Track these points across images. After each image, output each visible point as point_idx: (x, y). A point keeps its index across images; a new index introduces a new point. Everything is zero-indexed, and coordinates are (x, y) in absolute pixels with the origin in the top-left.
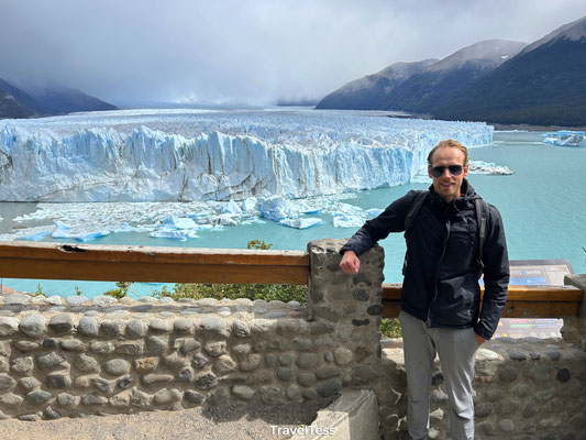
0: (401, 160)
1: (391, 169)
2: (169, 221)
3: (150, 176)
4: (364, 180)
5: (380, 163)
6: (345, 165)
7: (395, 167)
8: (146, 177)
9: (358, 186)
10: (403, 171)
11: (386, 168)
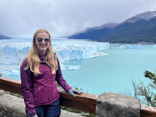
0: (80, 53)
1: (77, 55)
2: (10, 71)
3: (10, 58)
4: (70, 58)
5: (74, 53)
6: (65, 54)
7: (78, 54)
8: (8, 58)
9: (68, 60)
10: (80, 55)
11: (76, 55)
